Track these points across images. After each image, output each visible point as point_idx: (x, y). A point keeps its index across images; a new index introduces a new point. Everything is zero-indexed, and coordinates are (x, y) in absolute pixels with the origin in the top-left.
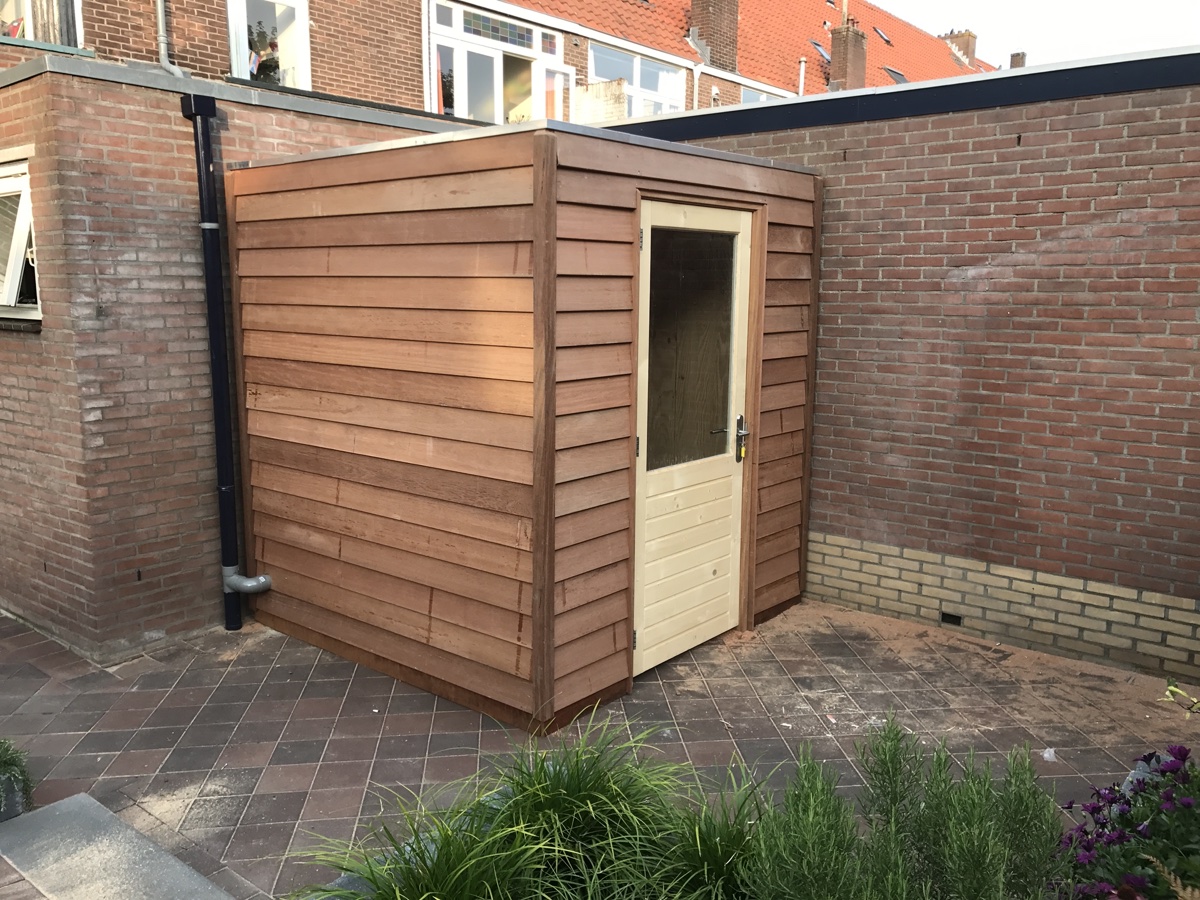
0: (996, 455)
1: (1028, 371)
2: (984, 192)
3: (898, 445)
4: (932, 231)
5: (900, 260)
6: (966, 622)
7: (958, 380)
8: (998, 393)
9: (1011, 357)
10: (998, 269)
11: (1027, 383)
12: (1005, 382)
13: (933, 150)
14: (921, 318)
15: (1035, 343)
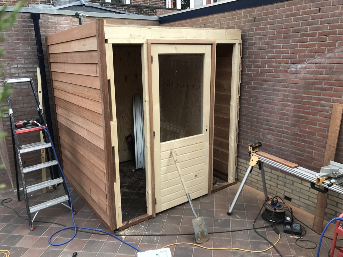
0: (306, 139)
1: (319, 107)
2: (305, 33)
3: (271, 132)
4: (285, 49)
5: (273, 61)
6: (293, 200)
7: (293, 109)
8: (307, 115)
9: (313, 101)
10: (310, 65)
11: (319, 112)
12: (310, 111)
13: (287, 16)
14: (280, 84)
15: (323, 96)
